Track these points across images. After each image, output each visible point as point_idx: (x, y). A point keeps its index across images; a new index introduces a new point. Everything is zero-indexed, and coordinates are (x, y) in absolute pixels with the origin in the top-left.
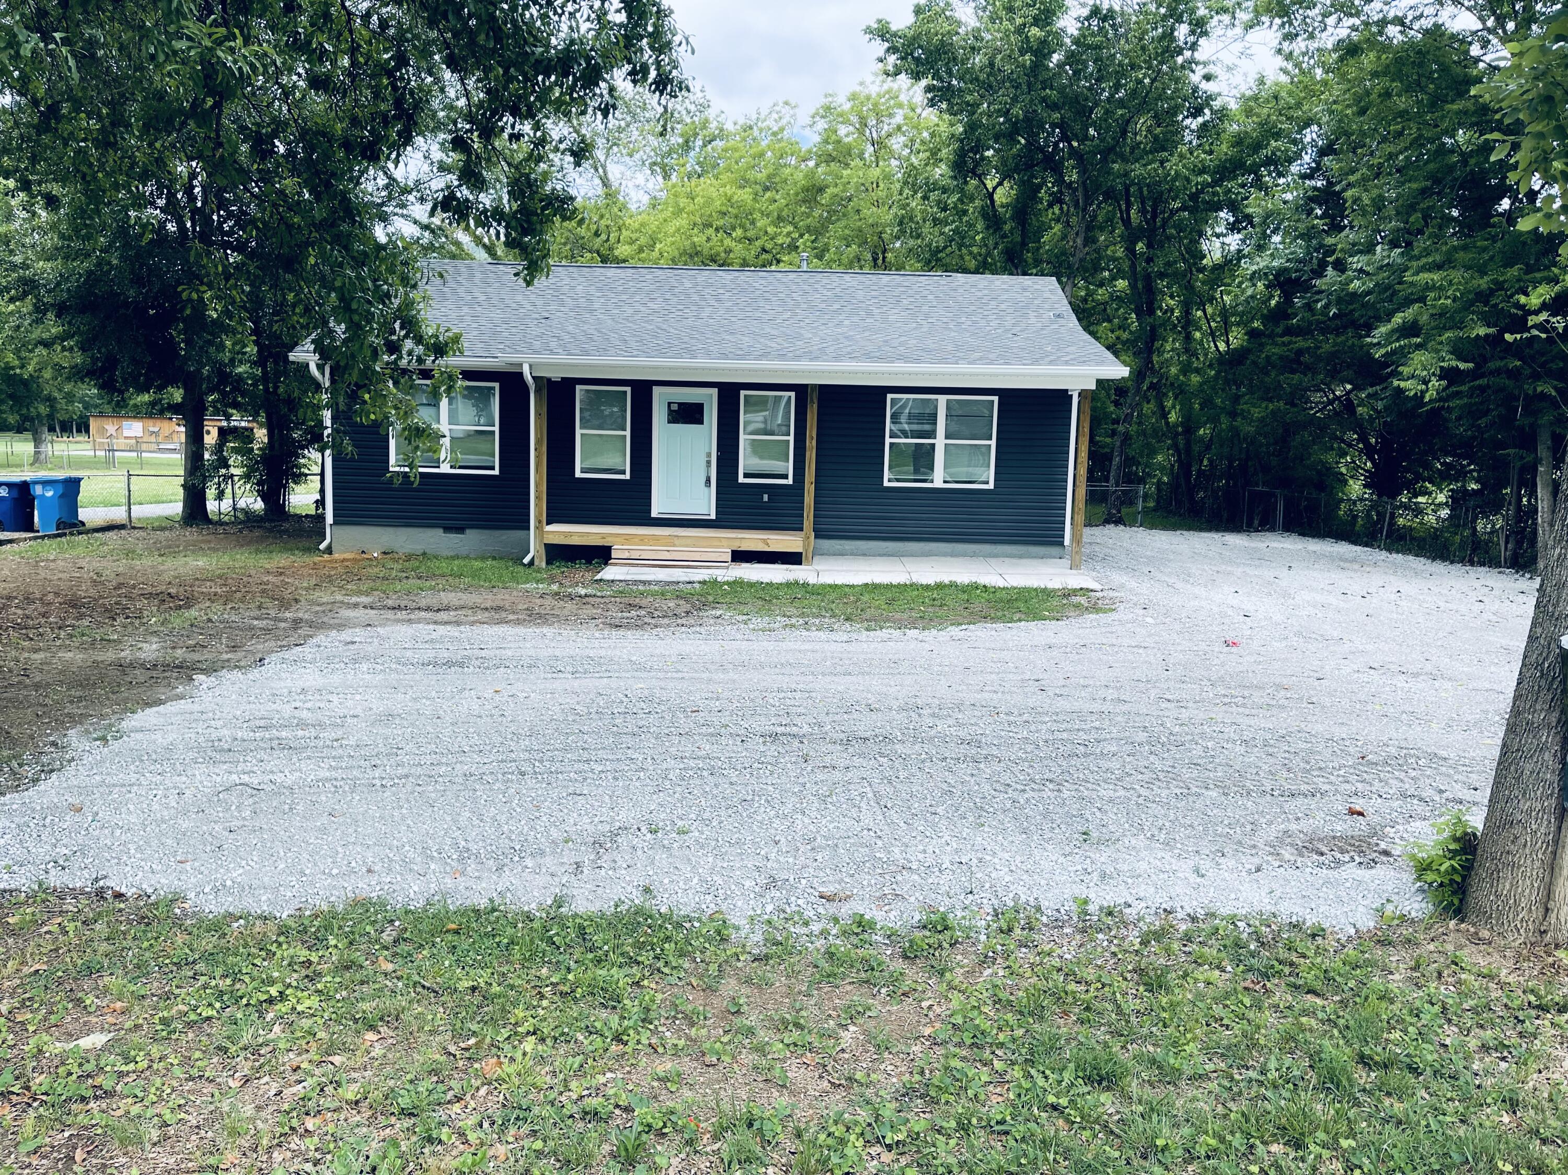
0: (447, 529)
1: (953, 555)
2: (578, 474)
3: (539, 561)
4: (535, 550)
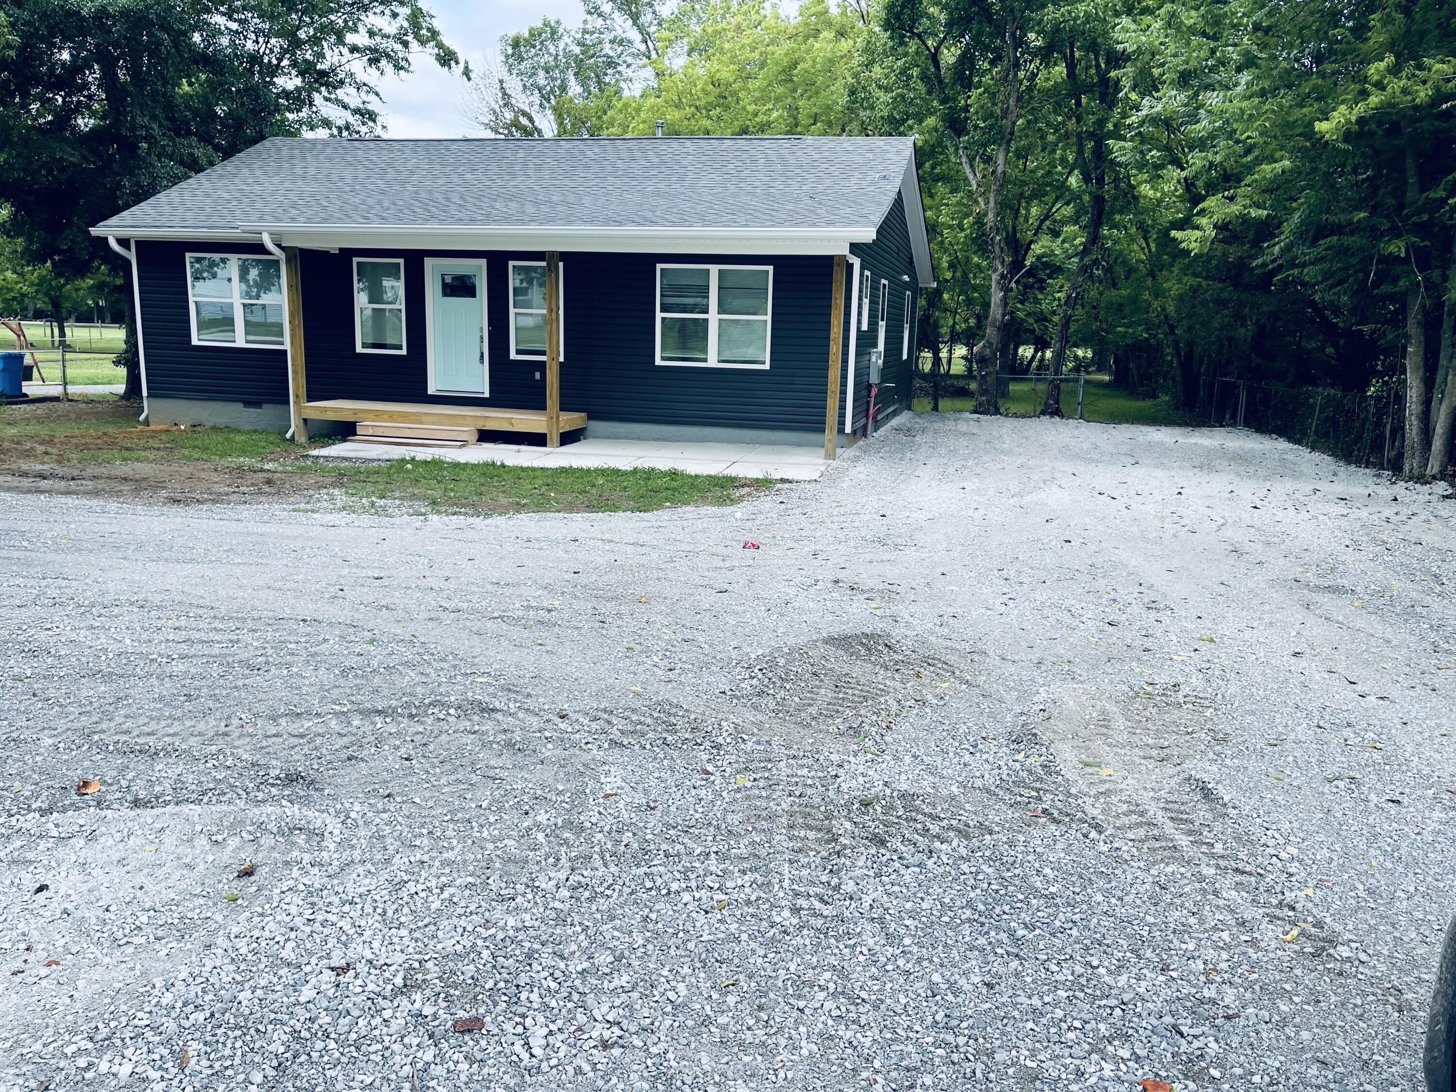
0: (247, 404)
1: (730, 441)
2: (359, 349)
3: (298, 436)
4: (295, 424)
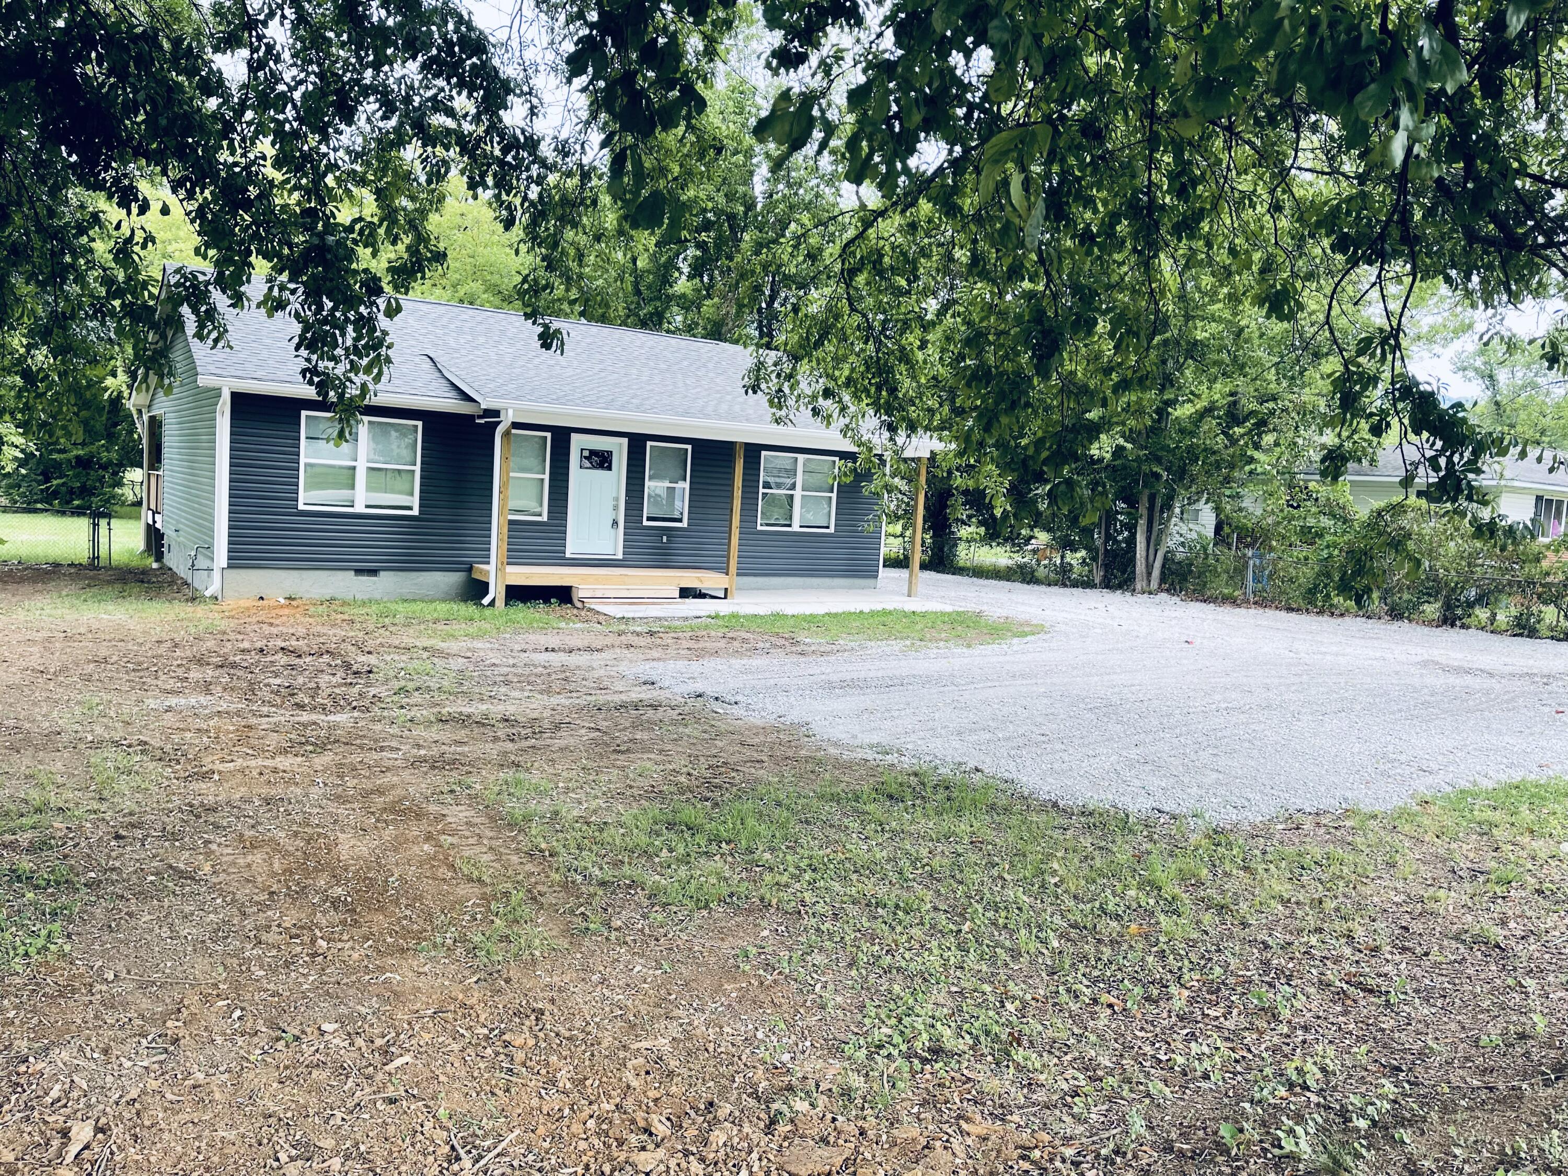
0: (358, 572)
3: (500, 603)
4: (496, 591)
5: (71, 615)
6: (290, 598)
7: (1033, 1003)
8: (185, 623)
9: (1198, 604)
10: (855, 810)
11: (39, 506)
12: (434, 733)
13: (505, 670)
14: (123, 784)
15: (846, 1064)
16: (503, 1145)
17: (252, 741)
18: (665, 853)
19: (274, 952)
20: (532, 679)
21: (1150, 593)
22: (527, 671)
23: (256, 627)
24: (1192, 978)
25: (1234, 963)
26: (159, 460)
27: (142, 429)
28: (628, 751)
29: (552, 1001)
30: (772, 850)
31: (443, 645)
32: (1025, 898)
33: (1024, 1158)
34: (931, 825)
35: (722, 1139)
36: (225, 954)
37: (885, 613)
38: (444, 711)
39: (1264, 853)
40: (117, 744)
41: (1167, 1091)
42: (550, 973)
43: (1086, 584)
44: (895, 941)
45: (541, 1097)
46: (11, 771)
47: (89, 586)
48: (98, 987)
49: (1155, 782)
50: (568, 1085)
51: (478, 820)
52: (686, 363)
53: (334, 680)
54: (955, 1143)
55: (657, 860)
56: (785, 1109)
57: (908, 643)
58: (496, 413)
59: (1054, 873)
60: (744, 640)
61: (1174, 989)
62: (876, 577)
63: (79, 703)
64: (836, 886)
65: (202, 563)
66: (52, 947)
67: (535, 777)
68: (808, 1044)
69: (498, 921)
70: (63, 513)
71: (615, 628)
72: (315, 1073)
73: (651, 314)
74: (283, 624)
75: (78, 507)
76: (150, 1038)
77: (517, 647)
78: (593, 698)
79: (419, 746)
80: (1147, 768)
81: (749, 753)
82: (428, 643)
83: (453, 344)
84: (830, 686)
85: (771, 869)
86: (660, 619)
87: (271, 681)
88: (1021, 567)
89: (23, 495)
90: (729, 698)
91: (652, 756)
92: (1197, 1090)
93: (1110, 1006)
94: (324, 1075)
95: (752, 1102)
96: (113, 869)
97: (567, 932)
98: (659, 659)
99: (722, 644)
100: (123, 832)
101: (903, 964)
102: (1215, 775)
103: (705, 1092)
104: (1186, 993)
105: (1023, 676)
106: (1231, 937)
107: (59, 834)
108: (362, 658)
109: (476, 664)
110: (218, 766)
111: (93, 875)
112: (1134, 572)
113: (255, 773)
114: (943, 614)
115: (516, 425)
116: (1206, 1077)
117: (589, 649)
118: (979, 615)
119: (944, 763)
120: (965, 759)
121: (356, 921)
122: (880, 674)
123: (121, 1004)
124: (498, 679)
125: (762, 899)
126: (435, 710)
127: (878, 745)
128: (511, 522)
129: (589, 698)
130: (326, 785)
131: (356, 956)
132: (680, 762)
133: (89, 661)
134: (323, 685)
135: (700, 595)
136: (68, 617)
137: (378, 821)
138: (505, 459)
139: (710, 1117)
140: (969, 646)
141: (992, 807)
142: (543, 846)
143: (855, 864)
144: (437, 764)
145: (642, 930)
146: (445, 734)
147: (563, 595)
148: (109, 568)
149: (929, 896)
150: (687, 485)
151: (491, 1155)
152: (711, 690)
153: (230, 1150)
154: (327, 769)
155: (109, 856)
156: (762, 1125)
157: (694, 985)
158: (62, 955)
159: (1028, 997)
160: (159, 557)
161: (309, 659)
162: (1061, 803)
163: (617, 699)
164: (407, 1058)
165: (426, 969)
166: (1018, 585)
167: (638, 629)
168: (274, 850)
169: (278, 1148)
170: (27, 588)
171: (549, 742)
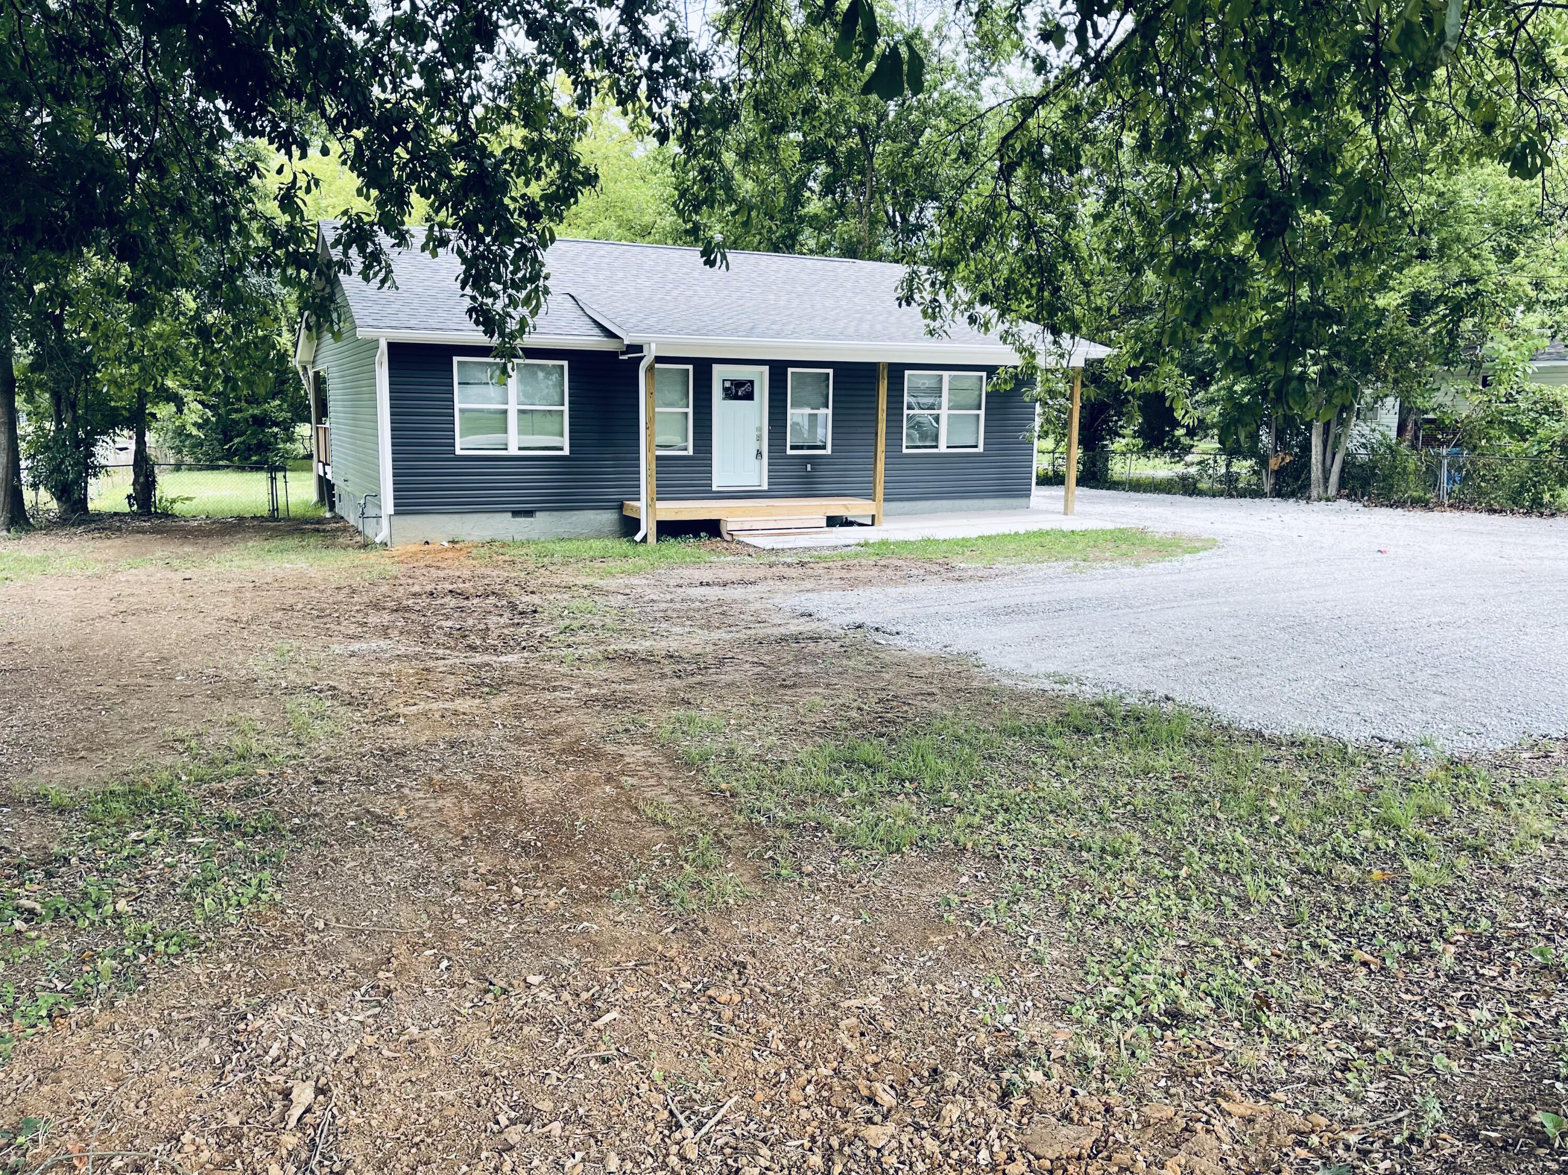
0: (516, 513)
3: (652, 539)
4: (647, 527)
5: (257, 566)
6: (453, 542)
7: (1273, 959)
8: (360, 570)
9: (1384, 510)
10: (1041, 745)
11: (221, 463)
12: (602, 672)
13: (664, 606)
14: (318, 729)
15: (1076, 1028)
16: (723, 1111)
17: (431, 684)
18: (847, 793)
19: (473, 900)
20: (691, 613)
21: (1328, 500)
22: (685, 606)
23: (424, 571)
24: (1456, 931)
25: (1502, 914)
26: (325, 414)
27: (307, 386)
28: (794, 685)
29: (753, 953)
30: (959, 789)
31: (602, 582)
32: (1244, 839)
33: (1299, 1144)
34: (1126, 760)
35: (956, 1114)
36: (427, 901)
37: (1041, 534)
38: (610, 649)
39: (1513, 786)
40: (309, 690)
41: (1454, 1065)
42: (746, 921)
43: (1255, 493)
44: (1107, 888)
45: (755, 1059)
46: (214, 719)
47: (271, 536)
48: (310, 937)
49: (1371, 708)
50: (781, 1047)
51: (655, 760)
52: (823, 284)
53: (502, 621)
54: (1217, 1123)
55: (839, 800)
56: (1016, 1078)
57: (1071, 564)
58: (639, 348)
59: (1272, 811)
60: (897, 568)
61: (1437, 945)
62: (1028, 496)
63: (271, 650)
64: (1034, 828)
65: (370, 512)
66: (264, 896)
67: (706, 715)
68: (1029, 1004)
69: (687, 866)
70: (241, 469)
71: (766, 561)
72: (526, 1029)
73: (783, 236)
74: (449, 567)
75: (256, 462)
76: (363, 990)
77: (672, 582)
78: (752, 632)
79: (590, 685)
80: (1358, 691)
81: (918, 686)
82: (587, 582)
83: (592, 280)
84: (993, 613)
85: (960, 810)
86: (809, 549)
87: (444, 624)
88: (1184, 478)
89: (206, 454)
90: (889, 628)
91: (820, 690)
92: (1487, 1064)
93: (1365, 964)
94: (535, 1031)
95: (980, 1071)
96: (316, 815)
97: (758, 877)
98: (813, 590)
99: (874, 572)
100: (321, 777)
101: (1121, 914)
102: (1439, 699)
103: (929, 1057)
104: (1452, 949)
105: (1202, 595)
106: (1492, 882)
107: (263, 781)
108: (526, 599)
109: (636, 601)
110: (403, 710)
111: (297, 821)
112: (1309, 478)
113: (437, 716)
114: (1104, 532)
115: (659, 359)
116: (1494, 1047)
117: (743, 582)
118: (1143, 531)
119: (1130, 692)
120: (1153, 687)
121: (548, 867)
122: (1046, 598)
123: (332, 953)
124: (658, 615)
125: (956, 843)
126: (602, 648)
127: (1055, 674)
128: (658, 458)
129: (749, 632)
130: (505, 726)
131: (552, 904)
132: (848, 696)
133: (278, 610)
134: (492, 626)
135: (847, 523)
136: (255, 568)
137: (558, 762)
138: (650, 394)
139: (936, 1086)
140: (1137, 565)
141: (1191, 740)
142: (724, 786)
143: (1050, 803)
144: (609, 703)
145: (834, 876)
146: (615, 672)
147: (712, 528)
148: (288, 519)
149: (1136, 838)
150: (829, 411)
151: (712, 1122)
152: (870, 621)
153: (450, 1112)
154: (504, 710)
155: (311, 802)
156: (994, 1097)
157: (897, 936)
158: (274, 904)
159: (1268, 952)
160: (332, 507)
161: (476, 601)
162: (1266, 733)
163: (777, 631)
164: (614, 1014)
165: (621, 918)
166: (1179, 498)
167: (789, 560)
168: (462, 793)
169: (497, 1109)
170: (215, 541)
171: (715, 677)
